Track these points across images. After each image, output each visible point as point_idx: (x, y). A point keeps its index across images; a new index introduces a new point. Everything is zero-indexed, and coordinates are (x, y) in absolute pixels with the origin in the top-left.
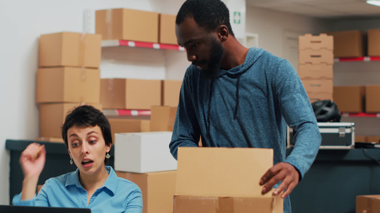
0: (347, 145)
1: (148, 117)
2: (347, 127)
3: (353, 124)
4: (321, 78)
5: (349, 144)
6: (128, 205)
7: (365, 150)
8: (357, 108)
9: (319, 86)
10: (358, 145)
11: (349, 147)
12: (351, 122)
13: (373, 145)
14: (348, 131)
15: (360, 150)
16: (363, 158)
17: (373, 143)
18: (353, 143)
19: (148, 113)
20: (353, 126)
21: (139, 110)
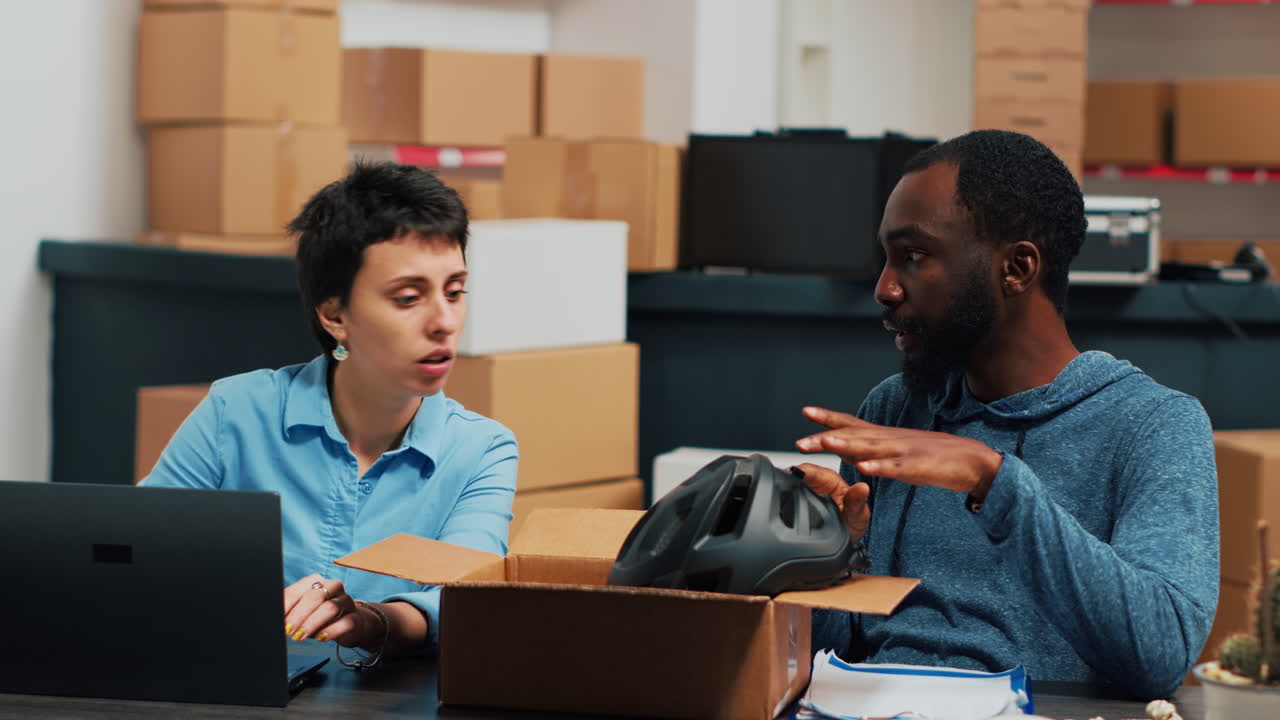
0: (1134, 270)
1: (493, 172)
2: (1134, 214)
3: (1154, 203)
4: (1048, 55)
5: (1139, 266)
6: (468, 489)
7: (1192, 288)
8: (1147, 149)
9: (1041, 78)
10: (1170, 271)
11: (1139, 278)
12: (1148, 195)
13: (1216, 272)
14: (1138, 225)
15: (1173, 289)
16: (1184, 312)
17: (1216, 264)
18: (1154, 264)
19: (495, 158)
20: (1157, 210)
21: (464, 149)
